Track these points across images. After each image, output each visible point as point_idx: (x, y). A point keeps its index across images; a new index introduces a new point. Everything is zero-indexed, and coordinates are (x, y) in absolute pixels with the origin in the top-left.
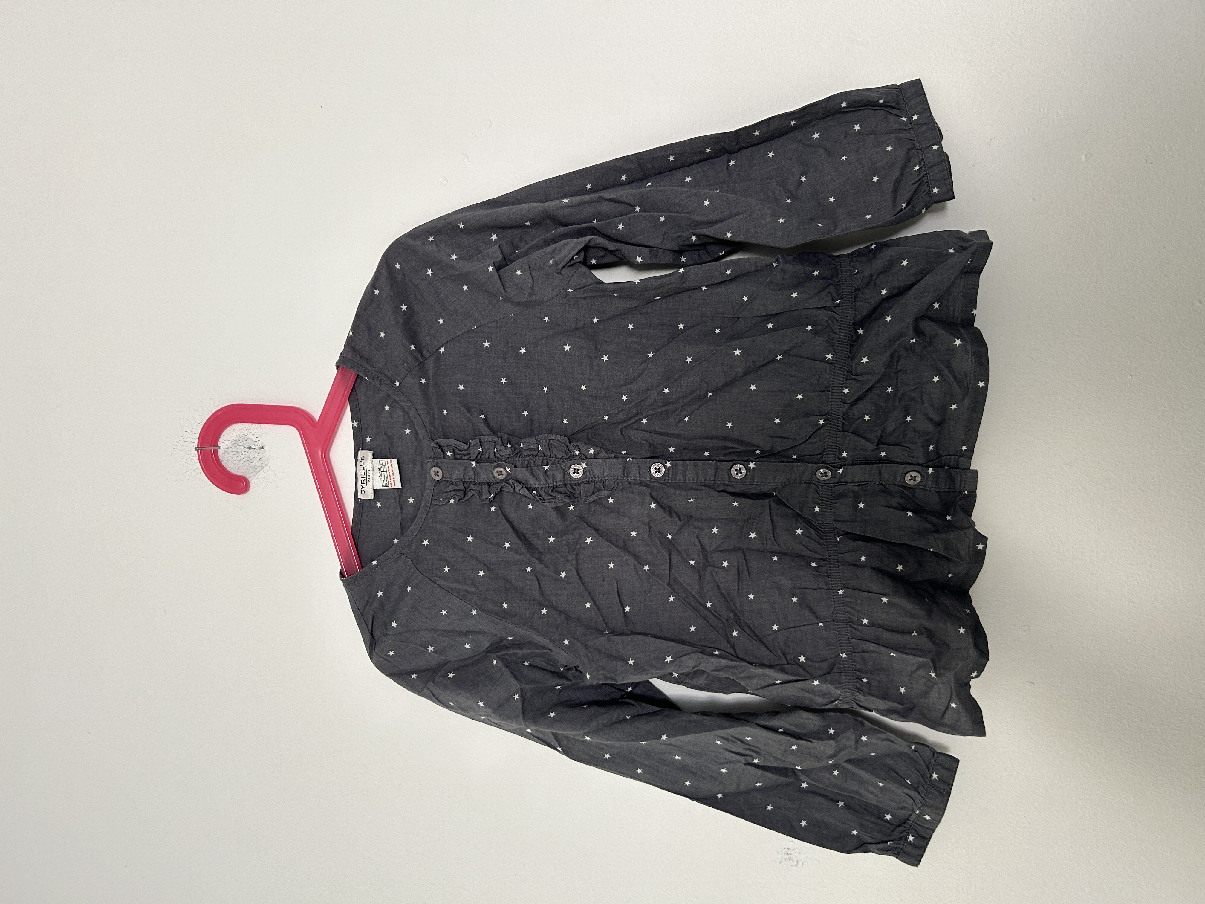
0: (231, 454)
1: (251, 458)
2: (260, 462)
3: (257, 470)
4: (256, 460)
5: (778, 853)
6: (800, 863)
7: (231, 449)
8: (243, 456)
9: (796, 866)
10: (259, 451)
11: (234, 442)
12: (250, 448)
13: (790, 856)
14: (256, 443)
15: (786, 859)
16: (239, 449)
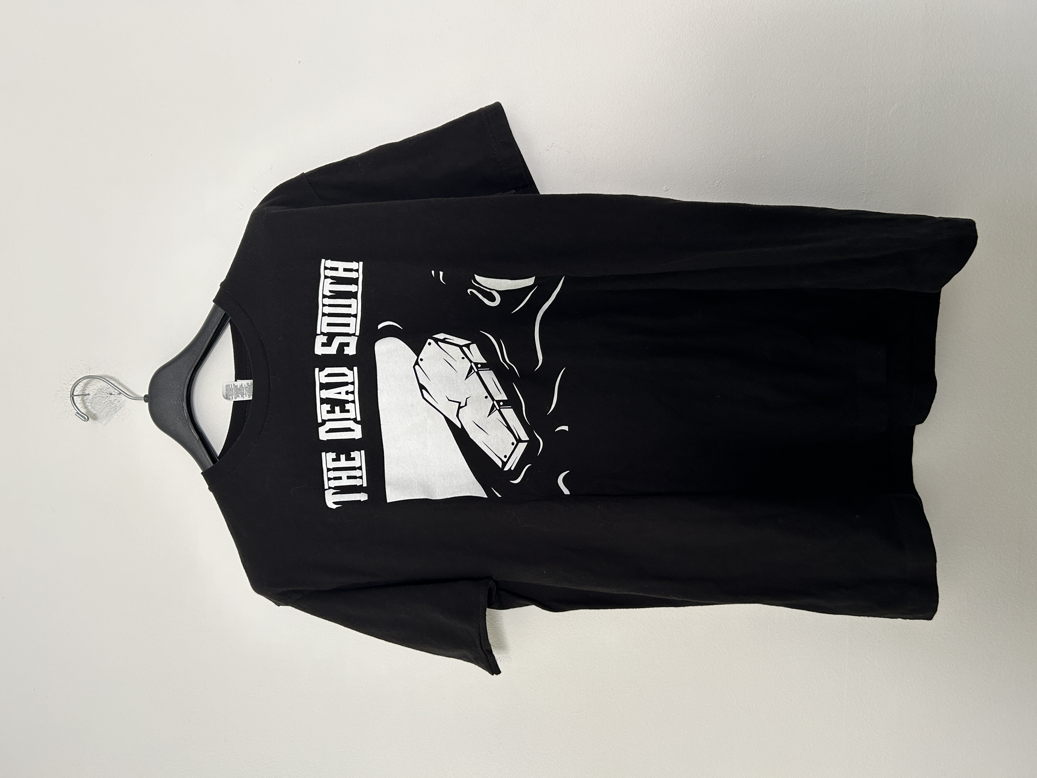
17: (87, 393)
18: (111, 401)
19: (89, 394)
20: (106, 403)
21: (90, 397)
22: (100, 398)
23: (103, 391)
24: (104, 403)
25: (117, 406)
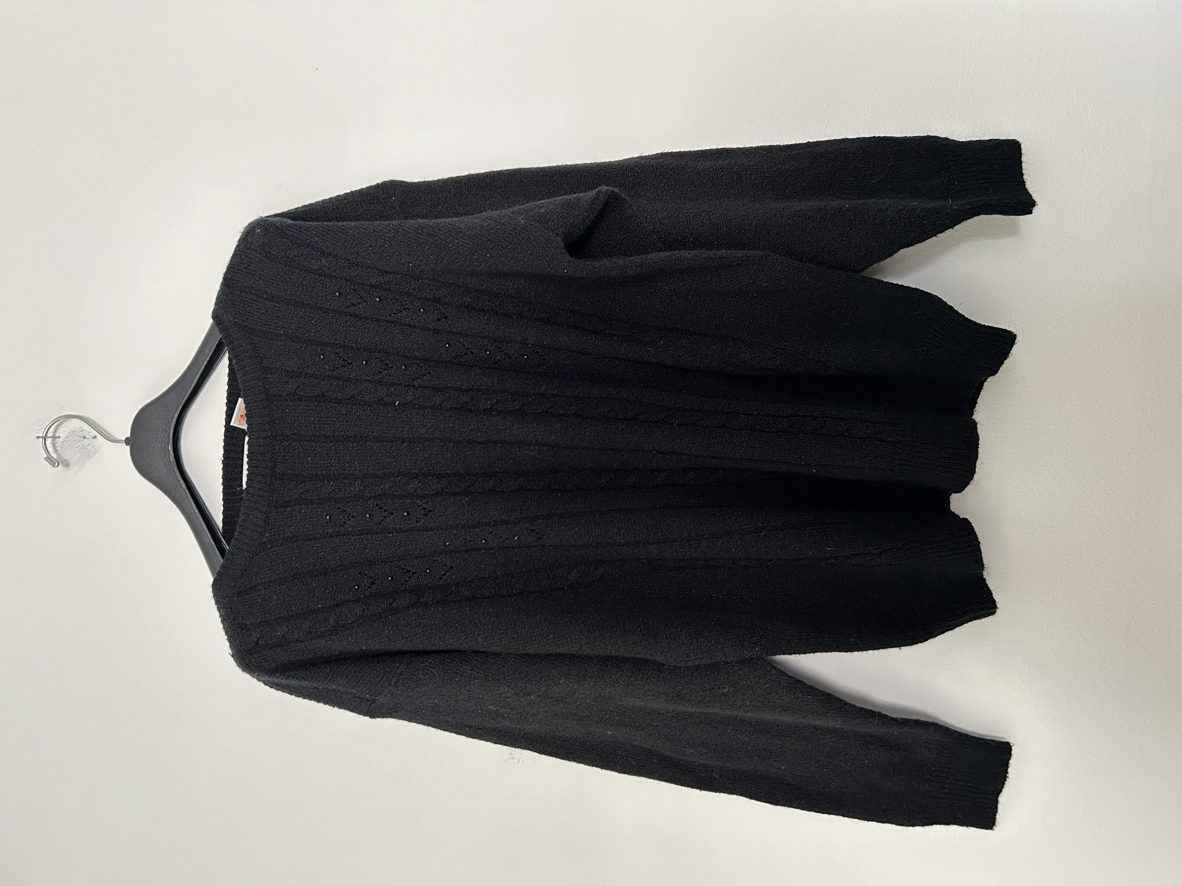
0: (69, 442)
1: (86, 445)
2: (93, 449)
3: (91, 455)
4: (90, 447)
5: (504, 753)
6: (521, 761)
7: (69, 439)
8: (79, 444)
9: (518, 763)
10: (92, 440)
11: (71, 433)
12: (85, 438)
13: (513, 756)
14: (90, 434)
15: (510, 759)
16: (75, 438)
17: (57, 436)
18: (84, 445)
19: (59, 437)
20: (78, 448)
21: (61, 440)
22: (72, 441)
23: (75, 433)
24: (76, 448)
25: (91, 451)
